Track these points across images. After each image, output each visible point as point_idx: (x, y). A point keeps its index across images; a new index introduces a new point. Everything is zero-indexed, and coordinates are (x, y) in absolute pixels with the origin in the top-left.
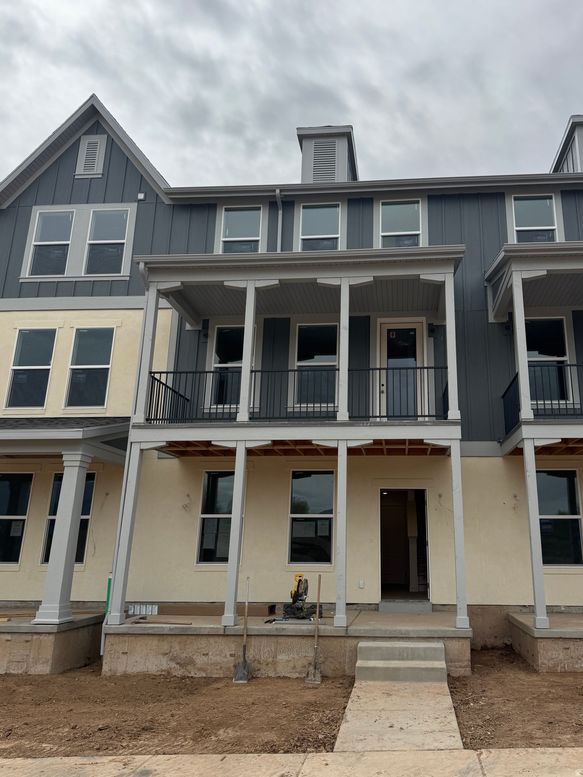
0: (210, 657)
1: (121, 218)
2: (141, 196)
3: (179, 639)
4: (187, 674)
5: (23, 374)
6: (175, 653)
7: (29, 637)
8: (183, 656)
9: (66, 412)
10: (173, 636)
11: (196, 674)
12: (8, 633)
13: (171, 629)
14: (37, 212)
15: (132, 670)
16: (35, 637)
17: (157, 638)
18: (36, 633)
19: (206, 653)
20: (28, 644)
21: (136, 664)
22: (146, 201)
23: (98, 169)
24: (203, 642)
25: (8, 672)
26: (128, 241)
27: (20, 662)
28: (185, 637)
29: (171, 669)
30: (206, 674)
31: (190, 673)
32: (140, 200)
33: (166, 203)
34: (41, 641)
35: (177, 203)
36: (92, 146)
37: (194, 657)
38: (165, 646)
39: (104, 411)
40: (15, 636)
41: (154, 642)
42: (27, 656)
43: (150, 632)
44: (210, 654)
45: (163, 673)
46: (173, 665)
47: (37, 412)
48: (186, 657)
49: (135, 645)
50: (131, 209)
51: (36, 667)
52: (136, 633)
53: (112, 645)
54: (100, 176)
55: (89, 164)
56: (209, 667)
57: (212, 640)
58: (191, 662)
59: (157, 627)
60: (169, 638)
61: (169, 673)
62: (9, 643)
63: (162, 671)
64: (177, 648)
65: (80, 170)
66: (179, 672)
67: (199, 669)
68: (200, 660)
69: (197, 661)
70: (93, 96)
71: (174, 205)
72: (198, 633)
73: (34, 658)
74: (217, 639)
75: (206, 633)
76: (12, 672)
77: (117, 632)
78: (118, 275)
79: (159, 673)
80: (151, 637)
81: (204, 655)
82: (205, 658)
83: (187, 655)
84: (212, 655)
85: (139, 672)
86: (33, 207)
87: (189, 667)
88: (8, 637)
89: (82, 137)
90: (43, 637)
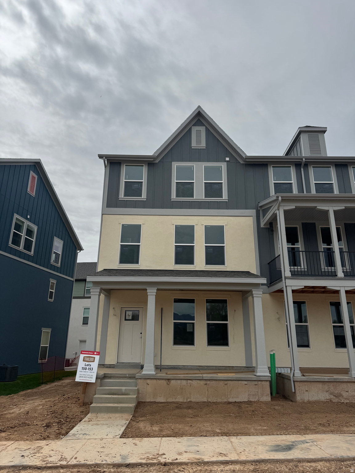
0: (350, 393)
1: (219, 169)
2: (227, 159)
3: (332, 384)
4: (340, 401)
5: (180, 248)
6: (332, 391)
7: (256, 383)
8: (336, 392)
9: (206, 268)
10: (329, 382)
11: (344, 401)
12: (245, 380)
13: (328, 379)
14: (175, 165)
15: (312, 399)
16: (259, 382)
17: (321, 383)
18: (259, 381)
19: (347, 391)
20: (256, 386)
21: (313, 396)
22: (231, 162)
23: (203, 145)
24: (344, 385)
25: (249, 400)
26: (224, 181)
27: (254, 395)
28: (335, 383)
29: (331, 398)
30: (349, 401)
31: (341, 401)
32: (227, 161)
33: (241, 163)
34: (263, 384)
35: (246, 163)
36: (198, 132)
37: (342, 393)
38: (326, 387)
39: (225, 268)
40: (249, 382)
41: (320, 385)
42: (257, 392)
43: (318, 380)
44: (349, 391)
45: (328, 401)
46: (332, 397)
47: (191, 267)
48: (338, 393)
49: (311, 387)
50: (224, 166)
51: (263, 398)
52: (311, 381)
53: (299, 387)
54: (205, 148)
55: (199, 141)
56: (350, 398)
57: (349, 384)
58: (341, 395)
59: (321, 378)
60: (327, 383)
61: (331, 401)
62: (246, 385)
63: (327, 400)
64: (332, 388)
65: (194, 144)
66: (335, 400)
67: (345, 399)
68: (345, 394)
69: (344, 395)
70: (199, 107)
71: (245, 164)
72: (342, 381)
73: (261, 393)
74: (351, 384)
75: (346, 381)
76: (251, 400)
77: (301, 380)
78: (222, 199)
79: (326, 401)
80: (318, 383)
81: (346, 391)
82: (347, 393)
83: (338, 392)
84: (350, 392)
85: (316, 400)
86: (172, 162)
87: (340, 398)
88: (246, 383)
89: (192, 127)
90: (263, 383)
